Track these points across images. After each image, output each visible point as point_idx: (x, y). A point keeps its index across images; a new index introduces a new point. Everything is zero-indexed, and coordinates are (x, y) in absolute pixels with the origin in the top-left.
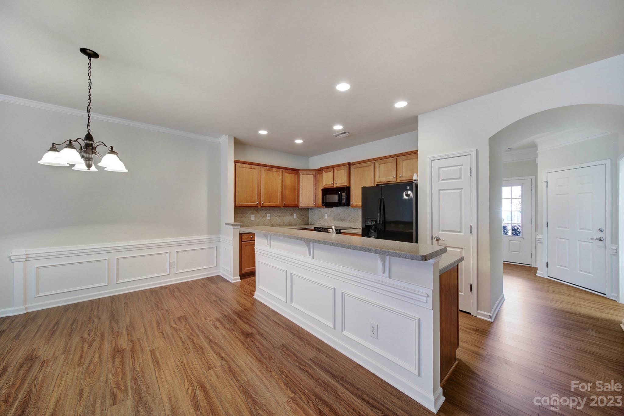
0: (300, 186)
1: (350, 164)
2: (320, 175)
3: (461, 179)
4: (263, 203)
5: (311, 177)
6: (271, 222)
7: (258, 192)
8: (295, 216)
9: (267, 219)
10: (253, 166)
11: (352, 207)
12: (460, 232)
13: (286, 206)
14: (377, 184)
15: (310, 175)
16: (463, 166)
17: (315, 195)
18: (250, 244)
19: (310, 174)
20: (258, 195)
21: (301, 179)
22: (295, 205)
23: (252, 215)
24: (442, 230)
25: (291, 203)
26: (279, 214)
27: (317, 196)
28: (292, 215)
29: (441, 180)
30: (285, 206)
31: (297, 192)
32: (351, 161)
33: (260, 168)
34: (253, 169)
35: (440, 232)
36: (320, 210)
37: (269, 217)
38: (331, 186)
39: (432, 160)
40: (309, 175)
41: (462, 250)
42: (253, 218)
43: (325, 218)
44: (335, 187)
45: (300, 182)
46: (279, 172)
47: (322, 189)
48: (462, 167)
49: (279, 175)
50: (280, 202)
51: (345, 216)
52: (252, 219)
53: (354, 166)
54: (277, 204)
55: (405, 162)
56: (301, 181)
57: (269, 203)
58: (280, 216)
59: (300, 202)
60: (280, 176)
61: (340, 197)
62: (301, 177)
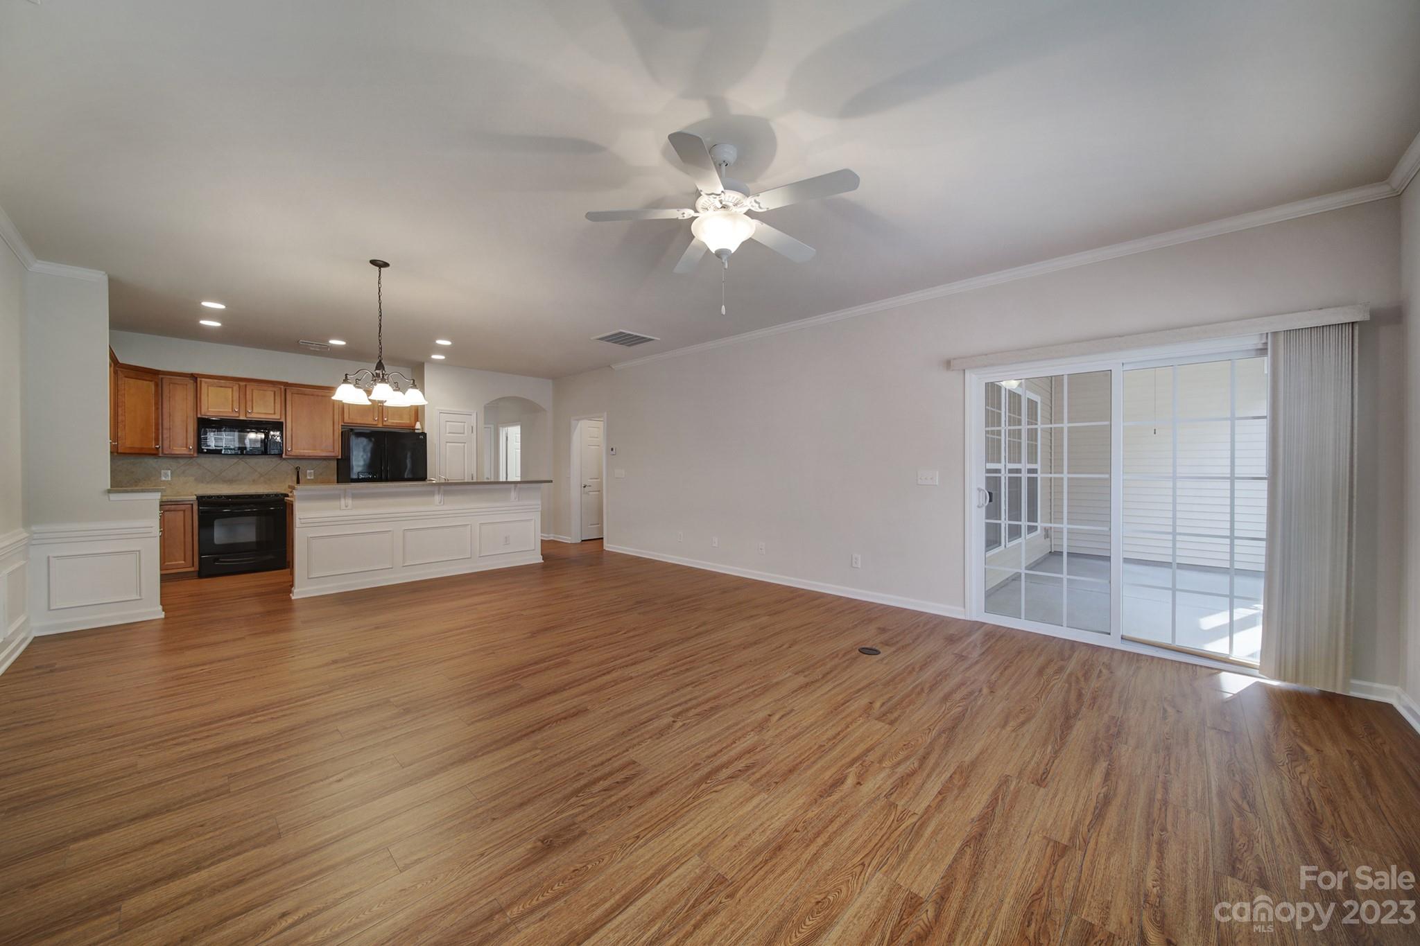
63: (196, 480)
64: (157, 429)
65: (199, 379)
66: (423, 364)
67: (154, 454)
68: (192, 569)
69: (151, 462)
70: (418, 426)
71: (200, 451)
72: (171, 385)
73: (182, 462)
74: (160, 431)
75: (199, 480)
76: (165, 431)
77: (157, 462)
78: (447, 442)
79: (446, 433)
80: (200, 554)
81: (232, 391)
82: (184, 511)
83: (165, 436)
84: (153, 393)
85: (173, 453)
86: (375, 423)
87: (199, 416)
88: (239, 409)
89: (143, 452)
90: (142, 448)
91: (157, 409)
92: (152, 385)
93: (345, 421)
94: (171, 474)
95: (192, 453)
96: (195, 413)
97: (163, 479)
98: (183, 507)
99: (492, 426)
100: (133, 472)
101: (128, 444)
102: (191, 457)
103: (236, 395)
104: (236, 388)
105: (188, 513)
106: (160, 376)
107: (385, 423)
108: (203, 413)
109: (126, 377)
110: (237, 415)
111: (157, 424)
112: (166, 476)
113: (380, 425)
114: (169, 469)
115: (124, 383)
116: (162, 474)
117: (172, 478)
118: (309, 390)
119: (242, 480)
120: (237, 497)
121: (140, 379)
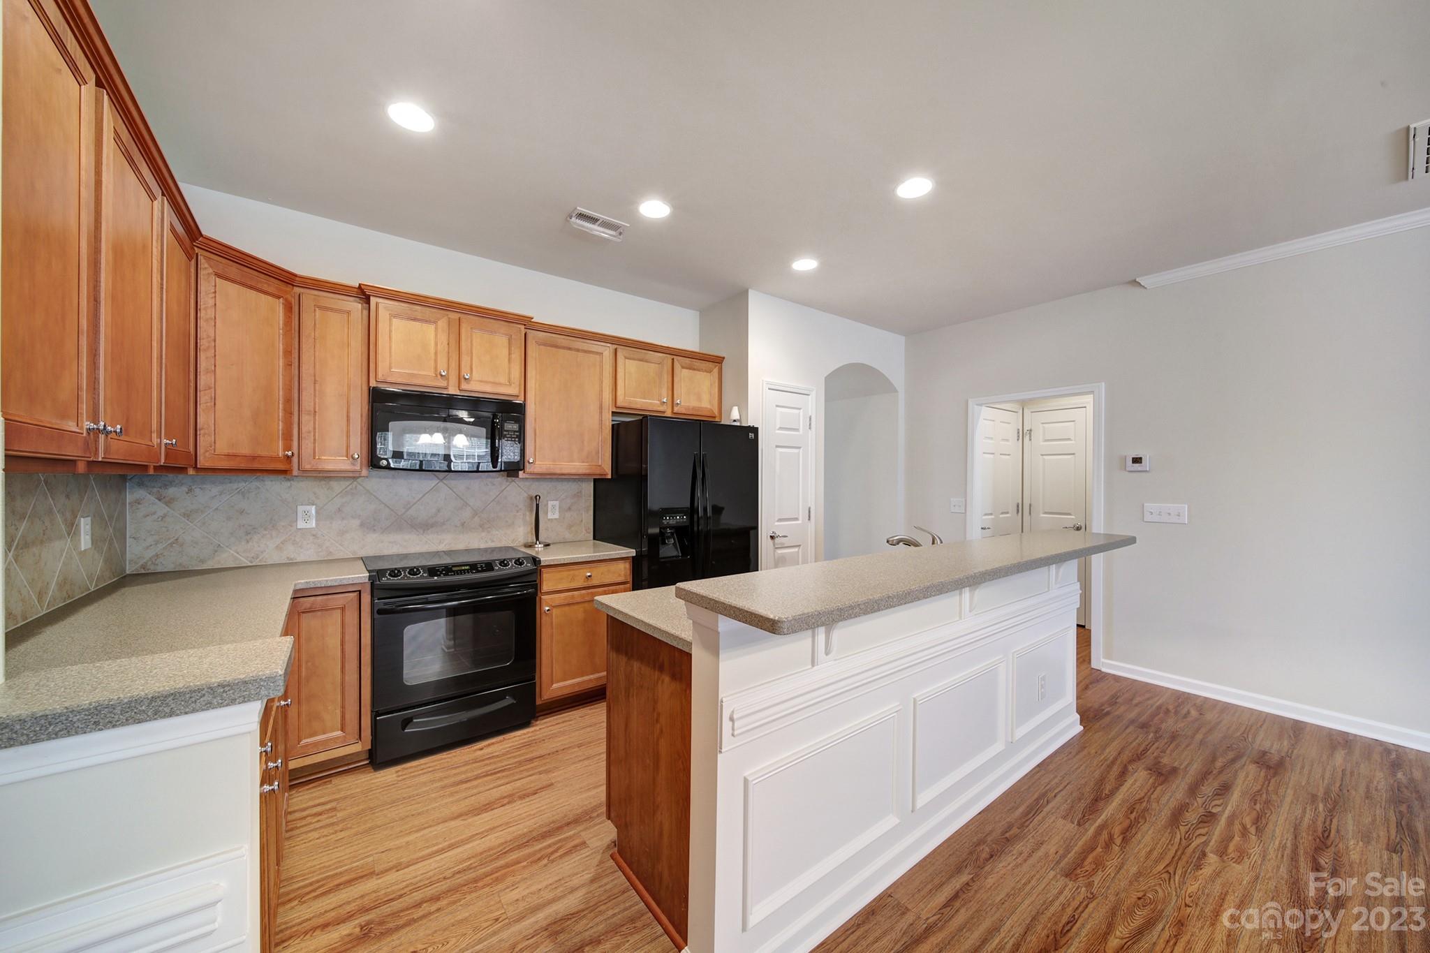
63: (362, 525)
64: (288, 413)
65: (373, 300)
66: (747, 292)
67: (282, 470)
68: (357, 748)
69: (274, 487)
71: (374, 462)
72: (318, 312)
73: (338, 486)
74: (296, 419)
75: (369, 525)
76: (305, 418)
77: (290, 487)
80: (375, 714)
81: (436, 329)
82: (343, 609)
83: (304, 429)
84: (281, 326)
85: (320, 467)
86: (660, 407)
87: (373, 384)
88: (448, 372)
89: (256, 466)
90: (254, 458)
91: (288, 365)
92: (279, 306)
93: (619, 404)
94: (317, 512)
95: (358, 468)
96: (365, 378)
97: (301, 524)
98: (339, 600)
100: (242, 512)
101: (222, 447)
102: (353, 477)
103: (443, 338)
104: (442, 323)
105: (352, 617)
106: (297, 290)
107: (676, 409)
108: (380, 377)
109: (218, 275)
110: (443, 384)
111: (288, 401)
112: (307, 518)
113: (669, 414)
114: (313, 504)
115: (215, 292)
116: (300, 514)
117: (317, 524)
118: (564, 339)
119: (443, 524)
120: (447, 570)
121: (251, 287)
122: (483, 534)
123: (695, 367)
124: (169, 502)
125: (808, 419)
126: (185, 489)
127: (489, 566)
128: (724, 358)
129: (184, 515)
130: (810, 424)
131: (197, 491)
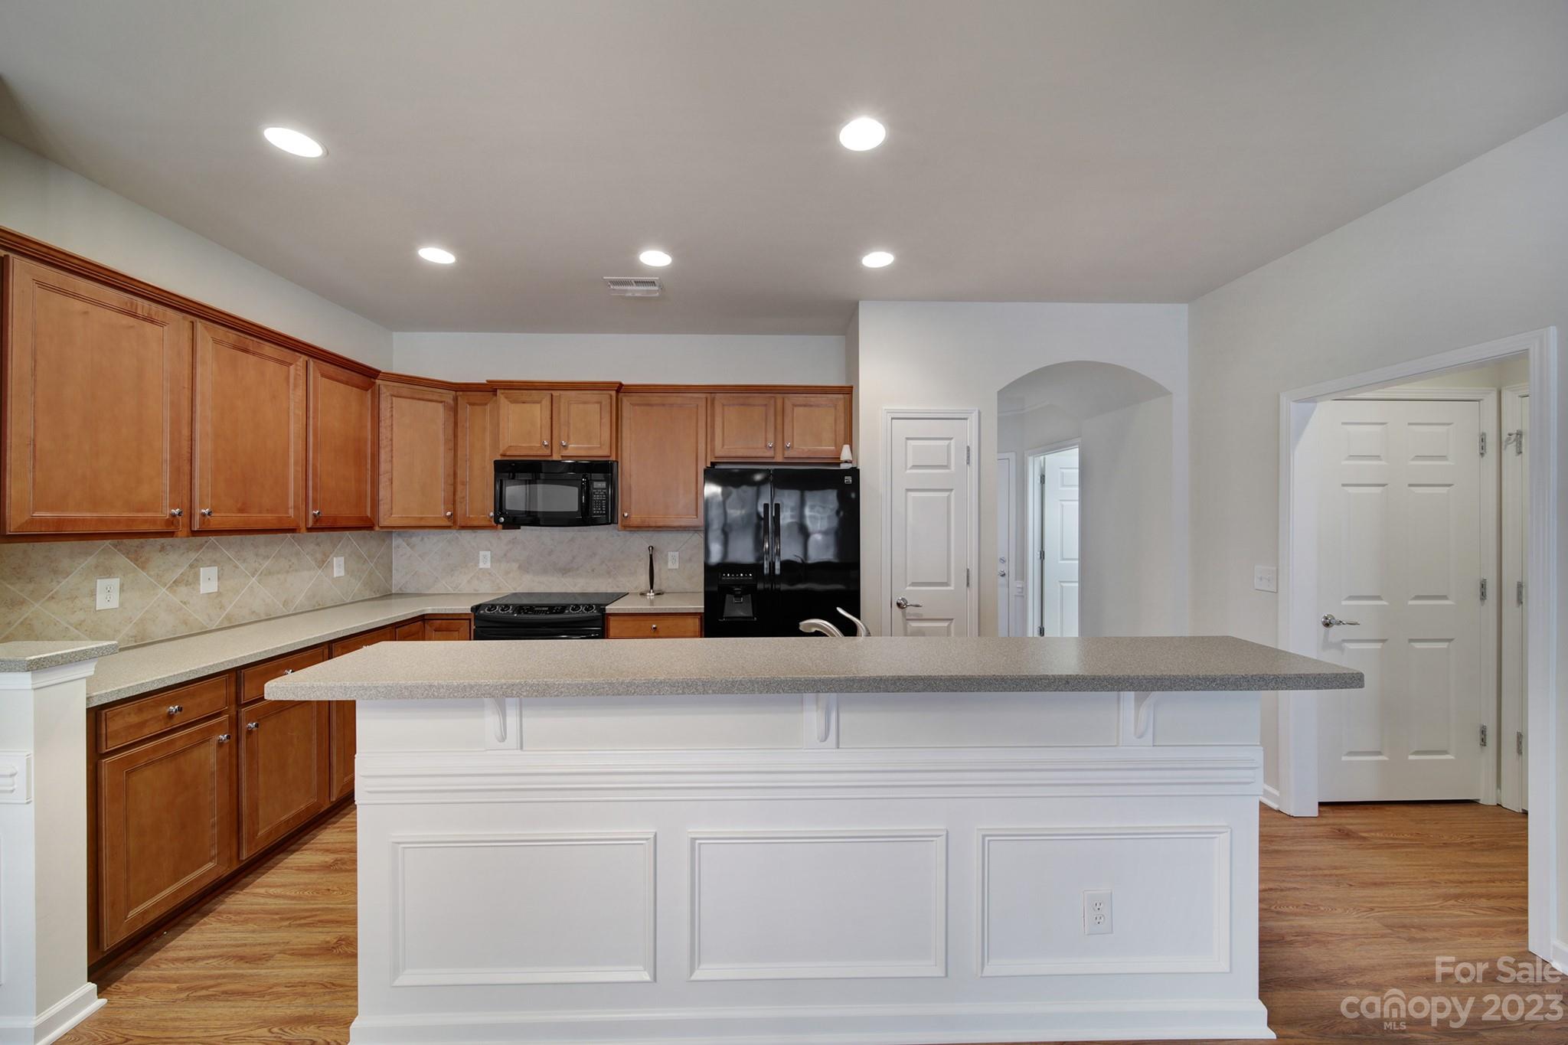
0: (384, 442)
1: (620, 388)
2: (478, 409)
3: (949, 469)
4: (206, 511)
5: (435, 414)
6: (222, 607)
7: (175, 455)
8: (338, 567)
9: (201, 592)
10: (143, 306)
11: (625, 527)
12: (946, 584)
13: (324, 526)
14: (713, 460)
15: (429, 403)
16: (953, 441)
17: (451, 481)
18: (160, 755)
19: (430, 397)
20: (176, 471)
21: (385, 413)
22: (361, 519)
23: (101, 584)
24: (913, 583)
25: (346, 511)
26: (267, 563)
27: (459, 487)
28: (323, 563)
29: (911, 468)
30: (318, 525)
31: (369, 466)
32: (629, 378)
33: (187, 324)
34: (145, 319)
35: (908, 588)
36: (457, 538)
37: (209, 580)
38: (540, 453)
39: (892, 419)
40: (422, 402)
41: (951, 623)
42: (108, 594)
43: (481, 565)
44: (556, 457)
45: (382, 424)
46: (292, 368)
47: (496, 462)
48: (950, 443)
49: (292, 380)
50: (296, 507)
51: (574, 558)
52: (101, 603)
53: (635, 398)
54: (280, 519)
55: (799, 410)
56: (388, 422)
57: (241, 510)
58: (270, 573)
59: (383, 508)
60: (295, 386)
61: (586, 492)
62: (384, 405)
63: (520, 567)
65: (498, 393)
66: (857, 304)
67: (445, 526)
69: (467, 537)
70: (846, 454)
72: (468, 407)
73: (504, 537)
75: (524, 568)
78: (908, 490)
79: (906, 469)
81: (540, 408)
83: (460, 496)
85: (469, 524)
86: (770, 453)
87: (495, 456)
88: (551, 442)
90: (421, 518)
91: (449, 449)
92: (441, 407)
93: (717, 453)
94: (490, 556)
95: (493, 523)
99: (1012, 456)
101: (398, 512)
103: (546, 414)
104: (545, 402)
106: (454, 394)
107: (785, 454)
108: (501, 452)
109: (395, 396)
110: (548, 452)
111: (448, 475)
112: (485, 561)
113: (779, 459)
114: (489, 550)
115: (392, 407)
116: (481, 558)
117: (492, 566)
118: (660, 397)
119: (578, 569)
120: (531, 609)
121: (419, 399)
122: (610, 580)
123: (812, 403)
124: (413, 547)
125: (966, 450)
126: (420, 538)
127: (563, 608)
128: (852, 387)
129: (420, 556)
130: (968, 457)
131: (426, 539)
